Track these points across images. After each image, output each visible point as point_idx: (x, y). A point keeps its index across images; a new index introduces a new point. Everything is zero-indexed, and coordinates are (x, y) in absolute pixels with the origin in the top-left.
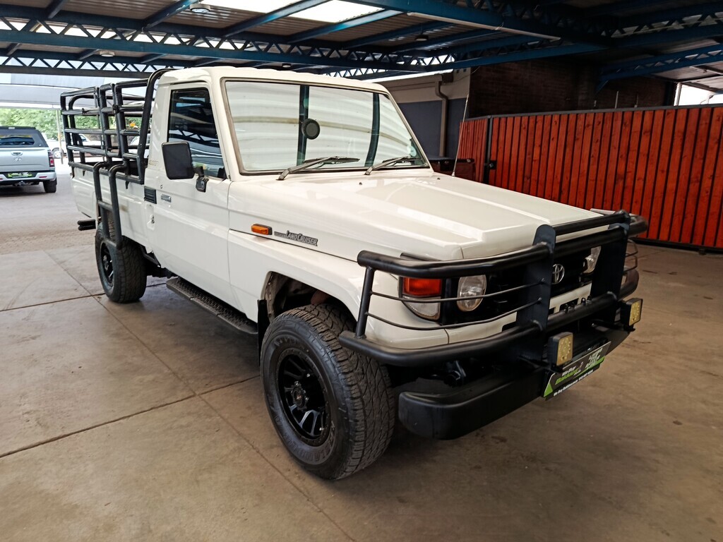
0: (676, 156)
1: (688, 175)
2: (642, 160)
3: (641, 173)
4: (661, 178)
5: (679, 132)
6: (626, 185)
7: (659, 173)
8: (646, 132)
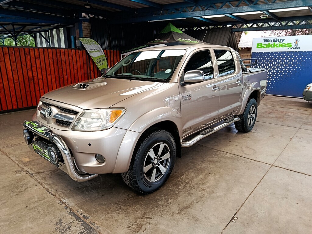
0: (52, 68)
1: (58, 75)
2: (39, 71)
3: (40, 76)
4: (49, 77)
5: (51, 58)
6: (35, 83)
7: (48, 75)
8: (37, 58)
